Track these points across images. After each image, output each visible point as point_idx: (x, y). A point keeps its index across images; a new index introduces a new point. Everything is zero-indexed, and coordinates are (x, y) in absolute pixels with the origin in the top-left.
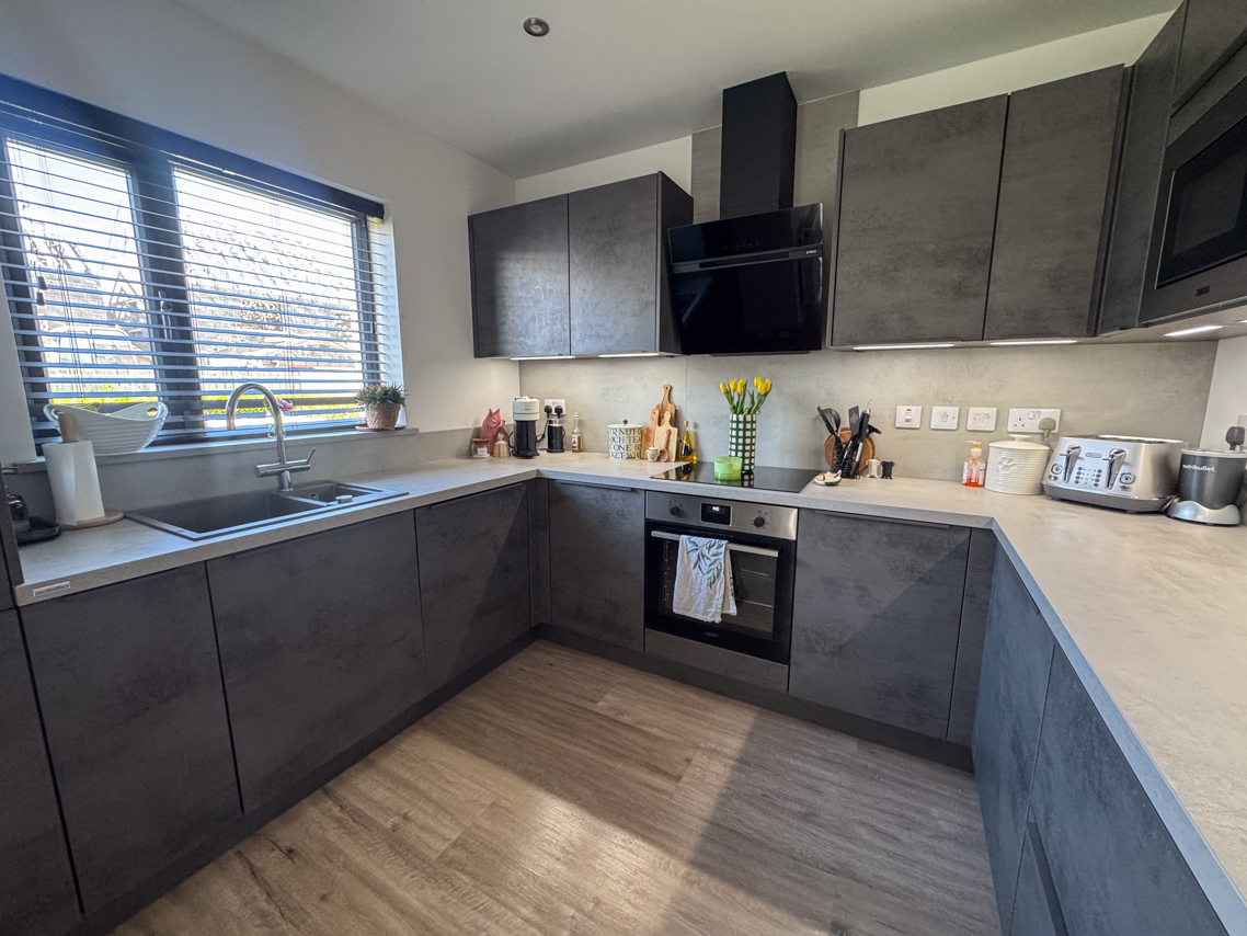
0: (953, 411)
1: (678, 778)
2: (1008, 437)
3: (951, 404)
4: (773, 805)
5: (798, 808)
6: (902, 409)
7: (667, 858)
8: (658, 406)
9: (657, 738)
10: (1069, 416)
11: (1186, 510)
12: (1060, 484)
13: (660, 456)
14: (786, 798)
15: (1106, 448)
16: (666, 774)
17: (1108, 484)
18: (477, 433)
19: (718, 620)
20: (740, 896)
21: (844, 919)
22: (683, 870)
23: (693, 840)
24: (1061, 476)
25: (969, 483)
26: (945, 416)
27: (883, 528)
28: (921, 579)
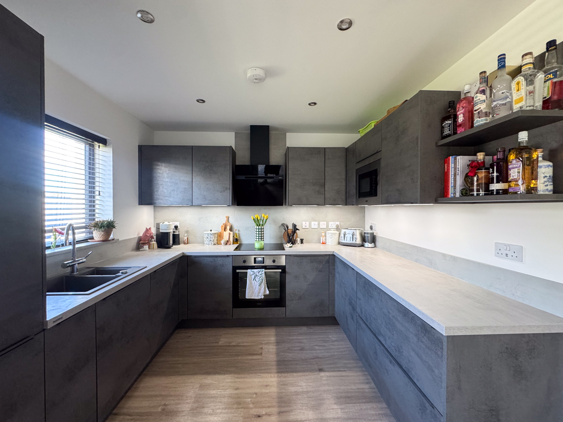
0: (317, 223)
1: (261, 354)
2: (330, 229)
3: (316, 221)
4: (291, 350)
5: (298, 348)
6: (304, 223)
7: (270, 375)
8: (224, 224)
9: (247, 346)
10: (341, 223)
11: (367, 244)
12: (343, 241)
13: (227, 243)
14: (295, 347)
15: (351, 232)
16: (257, 354)
17: (353, 240)
18: (140, 239)
19: (263, 297)
20: (294, 374)
21: (321, 367)
22: (276, 375)
23: (275, 367)
24: (343, 239)
25: (323, 243)
26: (314, 225)
27: (309, 258)
28: (319, 271)
